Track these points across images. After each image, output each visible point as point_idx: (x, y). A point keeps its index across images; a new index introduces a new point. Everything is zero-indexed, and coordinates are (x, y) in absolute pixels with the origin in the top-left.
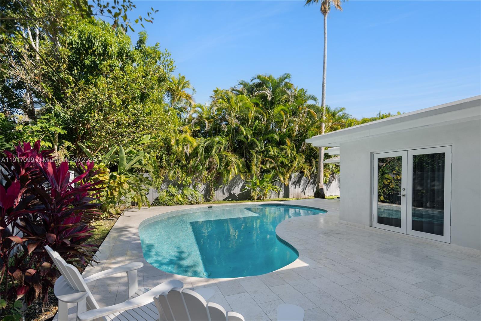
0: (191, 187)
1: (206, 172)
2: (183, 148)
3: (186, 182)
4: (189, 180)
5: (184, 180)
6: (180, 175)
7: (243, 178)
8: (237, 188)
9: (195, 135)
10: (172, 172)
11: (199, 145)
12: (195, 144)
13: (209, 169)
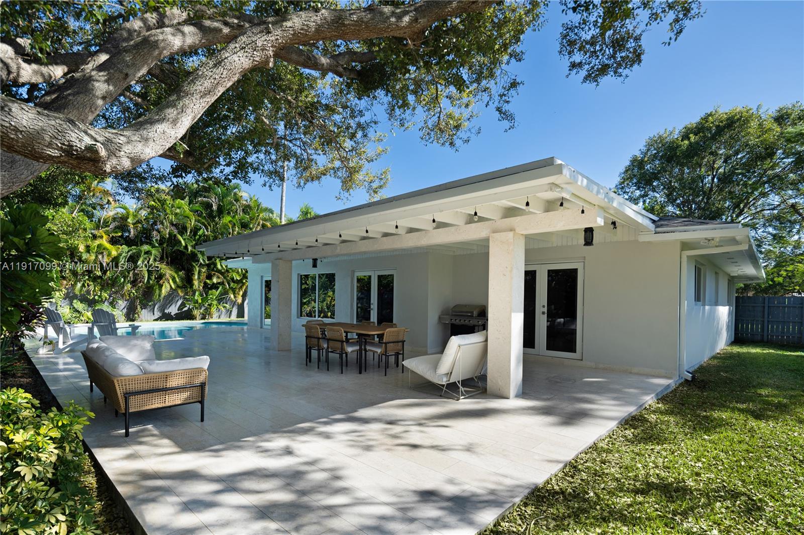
0: (106, 303)
1: (129, 285)
2: (97, 256)
3: (100, 297)
4: (105, 295)
5: (97, 295)
6: (92, 288)
7: (181, 294)
8: (173, 306)
9: (114, 241)
10: (79, 285)
11: (120, 255)
12: (114, 253)
13: (134, 283)
